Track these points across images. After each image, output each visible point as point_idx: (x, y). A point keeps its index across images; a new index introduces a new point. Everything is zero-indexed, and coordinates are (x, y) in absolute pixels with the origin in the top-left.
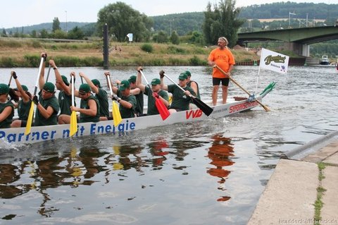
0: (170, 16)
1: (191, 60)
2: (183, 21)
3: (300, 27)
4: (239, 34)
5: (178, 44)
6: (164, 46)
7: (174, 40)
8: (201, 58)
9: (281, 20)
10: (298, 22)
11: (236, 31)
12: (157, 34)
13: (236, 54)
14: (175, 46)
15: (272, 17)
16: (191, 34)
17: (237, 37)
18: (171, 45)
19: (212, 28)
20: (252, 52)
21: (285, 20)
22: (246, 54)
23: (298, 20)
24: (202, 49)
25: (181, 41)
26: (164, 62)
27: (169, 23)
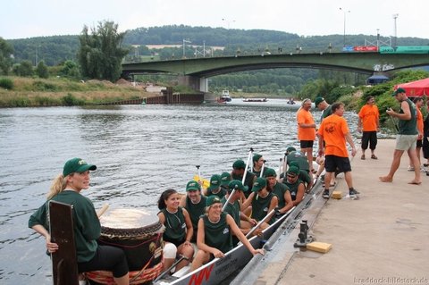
0: (36, 40)
1: (65, 98)
2: (52, 47)
3: (196, 58)
4: (123, 65)
5: (46, 78)
6: (29, 81)
7: (42, 73)
8: (77, 95)
9: (174, 46)
10: (194, 49)
11: (120, 62)
12: (19, 65)
13: (120, 90)
14: (43, 80)
15: (163, 44)
16: (63, 63)
17: (121, 69)
18: (38, 79)
19: (88, 57)
20: (140, 87)
21: (178, 46)
22: (133, 90)
23: (194, 47)
24: (79, 84)
25: (51, 72)
26: (29, 102)
27: (34, 49)
